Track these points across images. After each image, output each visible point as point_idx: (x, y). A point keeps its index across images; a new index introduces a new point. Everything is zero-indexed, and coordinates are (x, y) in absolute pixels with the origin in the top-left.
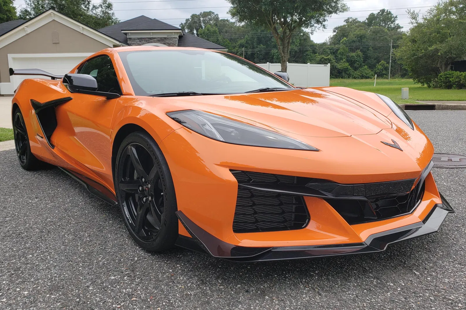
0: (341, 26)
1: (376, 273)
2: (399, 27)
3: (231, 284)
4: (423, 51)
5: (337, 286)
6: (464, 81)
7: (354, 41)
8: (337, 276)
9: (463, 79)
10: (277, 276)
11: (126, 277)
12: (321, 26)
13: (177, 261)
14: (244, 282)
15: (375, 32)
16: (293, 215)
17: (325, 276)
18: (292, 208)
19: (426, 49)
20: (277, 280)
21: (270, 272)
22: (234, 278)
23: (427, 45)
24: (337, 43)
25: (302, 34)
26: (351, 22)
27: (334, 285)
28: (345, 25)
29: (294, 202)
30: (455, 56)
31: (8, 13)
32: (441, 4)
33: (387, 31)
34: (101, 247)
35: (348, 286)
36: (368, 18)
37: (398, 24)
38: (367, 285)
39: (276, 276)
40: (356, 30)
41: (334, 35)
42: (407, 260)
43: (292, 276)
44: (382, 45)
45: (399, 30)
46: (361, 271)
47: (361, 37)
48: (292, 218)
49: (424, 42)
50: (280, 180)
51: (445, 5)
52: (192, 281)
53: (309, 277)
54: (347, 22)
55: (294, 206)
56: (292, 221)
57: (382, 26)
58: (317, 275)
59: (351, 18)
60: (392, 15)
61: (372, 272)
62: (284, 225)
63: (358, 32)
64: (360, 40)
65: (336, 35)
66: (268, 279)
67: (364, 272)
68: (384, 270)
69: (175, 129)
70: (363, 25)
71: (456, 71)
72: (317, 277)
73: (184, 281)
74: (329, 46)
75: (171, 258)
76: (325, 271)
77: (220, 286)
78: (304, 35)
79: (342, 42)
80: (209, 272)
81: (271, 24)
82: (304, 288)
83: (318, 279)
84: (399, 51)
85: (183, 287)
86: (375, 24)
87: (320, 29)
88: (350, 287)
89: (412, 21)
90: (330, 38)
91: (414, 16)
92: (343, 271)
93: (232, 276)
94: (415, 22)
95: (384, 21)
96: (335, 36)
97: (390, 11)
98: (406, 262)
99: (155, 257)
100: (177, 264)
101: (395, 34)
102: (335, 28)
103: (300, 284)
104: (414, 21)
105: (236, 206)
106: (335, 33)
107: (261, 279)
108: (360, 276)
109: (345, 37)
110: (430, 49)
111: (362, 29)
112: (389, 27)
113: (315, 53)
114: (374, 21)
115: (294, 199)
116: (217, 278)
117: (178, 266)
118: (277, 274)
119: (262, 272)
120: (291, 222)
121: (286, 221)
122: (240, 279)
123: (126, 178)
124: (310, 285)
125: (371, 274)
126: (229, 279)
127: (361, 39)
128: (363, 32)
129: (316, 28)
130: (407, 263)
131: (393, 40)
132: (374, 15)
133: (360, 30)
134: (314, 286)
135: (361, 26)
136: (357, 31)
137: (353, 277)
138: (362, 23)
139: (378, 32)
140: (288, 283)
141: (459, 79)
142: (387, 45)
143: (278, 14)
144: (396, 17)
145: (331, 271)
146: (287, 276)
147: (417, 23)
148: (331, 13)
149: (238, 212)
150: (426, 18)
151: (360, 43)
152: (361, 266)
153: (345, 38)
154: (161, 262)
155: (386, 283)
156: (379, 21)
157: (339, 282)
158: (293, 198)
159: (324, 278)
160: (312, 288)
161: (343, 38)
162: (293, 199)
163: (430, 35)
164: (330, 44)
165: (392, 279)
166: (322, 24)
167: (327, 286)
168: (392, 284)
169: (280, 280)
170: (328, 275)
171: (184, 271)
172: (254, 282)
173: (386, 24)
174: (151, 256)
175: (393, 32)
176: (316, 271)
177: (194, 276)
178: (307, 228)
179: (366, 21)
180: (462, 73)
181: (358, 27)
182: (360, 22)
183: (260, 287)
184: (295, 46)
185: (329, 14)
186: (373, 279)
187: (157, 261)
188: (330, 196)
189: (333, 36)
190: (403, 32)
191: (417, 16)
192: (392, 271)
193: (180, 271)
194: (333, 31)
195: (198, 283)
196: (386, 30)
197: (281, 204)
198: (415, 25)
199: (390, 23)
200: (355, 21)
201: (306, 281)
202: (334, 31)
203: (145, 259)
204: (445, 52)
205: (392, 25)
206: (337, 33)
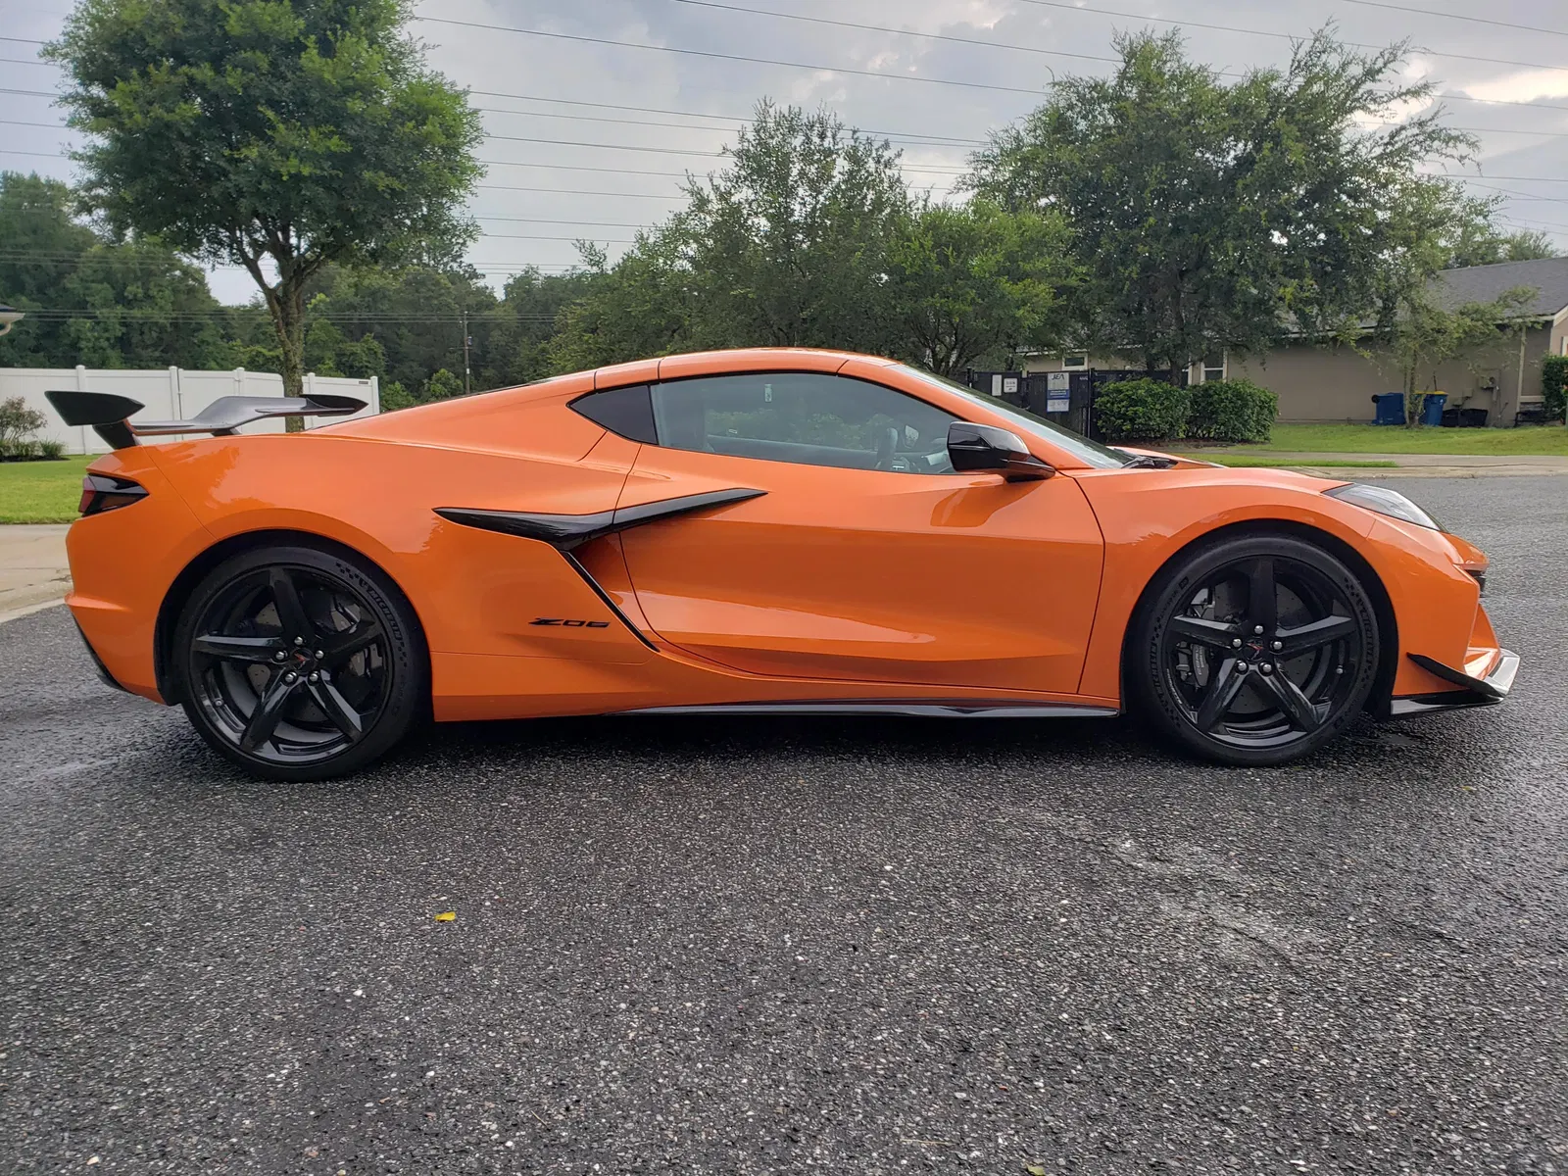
2: (474, 274)
7: (352, 307)
25: (178, 273)
33: (446, 282)
37: (470, 265)
44: (437, 322)
45: (475, 283)
47: (373, 295)
78: (184, 276)
79: (314, 309)
91: (595, 258)
101: (466, 294)
109: (323, 292)
112: (449, 272)
113: (229, 338)
127: (375, 303)
131: (466, 310)
139: (423, 283)
151: (370, 312)
153: (321, 296)
161: (315, 296)
191: (601, 260)
205: (455, 265)
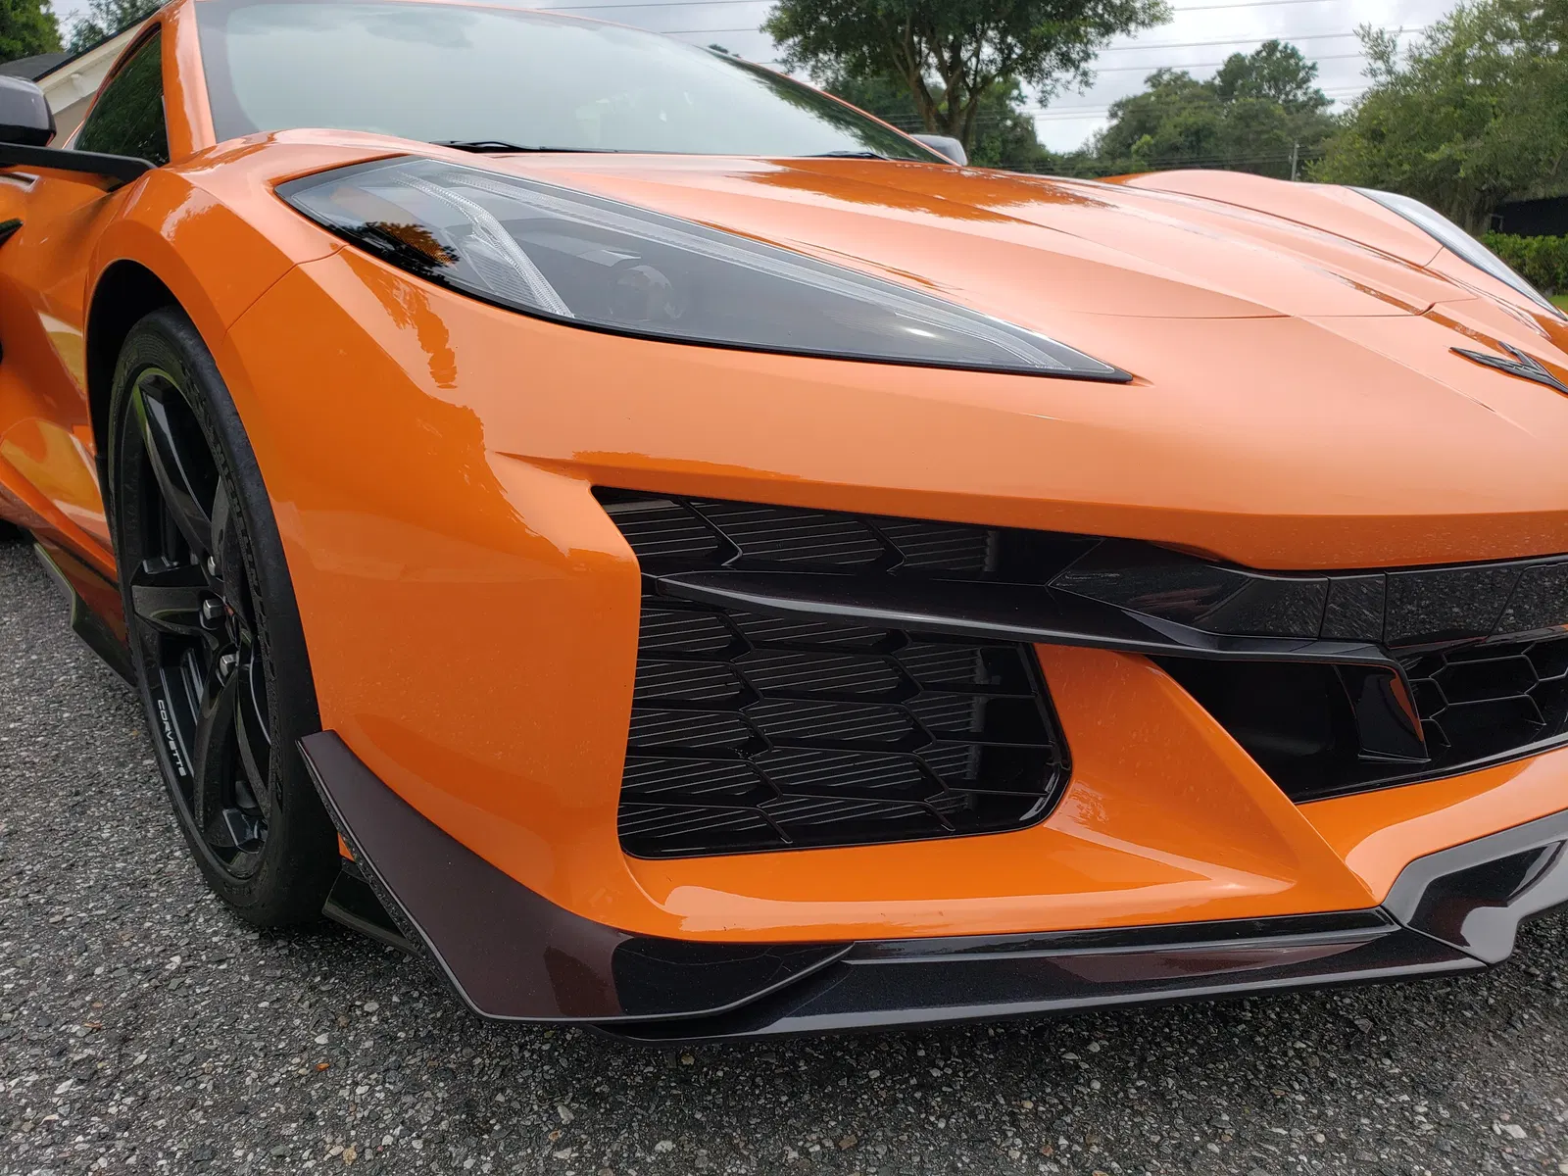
0: (1135, 99)
1: (1413, 1051)
2: (1319, 100)
3: (624, 1133)
4: (1406, 167)
5: (1216, 1149)
6: (1534, 268)
8: (1207, 1077)
9: (1534, 260)
10: (881, 1079)
11: (70, 1082)
12: (1074, 77)
13: (378, 975)
14: (698, 1116)
15: (1245, 118)
16: (973, 752)
17: (1140, 1078)
18: (969, 706)
19: (1417, 161)
20: (883, 1104)
21: (847, 1051)
22: (648, 1091)
23: (1421, 147)
24: (1122, 155)
25: (1009, 123)
26: (1168, 84)
27: (1197, 1139)
28: (1147, 96)
29: (979, 678)
30: (1508, 184)
31: (27, 36)
32: (1467, 11)
34: (33, 897)
35: (1277, 1145)
36: (1225, 70)
37: (1317, 92)
38: (1382, 1139)
39: (875, 1074)
40: (1184, 108)
41: (1111, 129)
42: (1557, 968)
43: (965, 1073)
44: (1264, 158)
45: (1320, 111)
46: (1331, 1042)
47: (1197, 133)
48: (965, 766)
49: (1412, 138)
50: (898, 548)
51: (1480, 12)
52: (411, 1112)
53: (1058, 1085)
54: (1153, 86)
55: (979, 701)
56: (967, 784)
57: (1266, 96)
58: (1098, 1065)
59: (1169, 70)
60: (1300, 60)
61: (1392, 1044)
62: (923, 808)
63: (1188, 118)
64: (1194, 143)
65: (1117, 127)
66: (830, 1097)
67: (1348, 1047)
68: (1450, 1035)
69: (296, 262)
70: (1206, 93)
71: (1509, 233)
72: (1097, 1085)
73: (366, 1113)
74: (1097, 164)
75: (351, 958)
76: (1140, 1039)
77: (559, 1146)
78: (1015, 125)
79: (1137, 152)
80: (522, 1047)
81: (907, 69)
82: (1029, 1159)
83: (1106, 1098)
84: (1327, 169)
85: (351, 1154)
86: (1245, 91)
87: (1070, 87)
88: (1290, 1152)
89: (1375, 66)
90: (1098, 136)
91: (1380, 49)
92: (1236, 1040)
93: (638, 1079)
94: (1383, 67)
95: (1275, 80)
96: (1115, 132)
97: (1293, 49)
98: (1553, 979)
99: (271, 952)
100: (369, 994)
101: (1307, 124)
102: (1115, 105)
103: (1004, 1134)
104: (1380, 64)
105: (636, 703)
106: (1115, 122)
107: (792, 1096)
108: (1332, 1075)
109: (1148, 133)
110: (1432, 156)
111: (1202, 108)
112: (1290, 101)
114: (1240, 82)
115: (980, 661)
116: (553, 1092)
117: (372, 1006)
118: (884, 1061)
119: (803, 1050)
120: (963, 793)
121: (929, 785)
122: (676, 1099)
123: (163, 558)
124: (1063, 1142)
125: (1388, 1062)
126: (620, 1098)
127: (1199, 141)
128: (1206, 116)
129: (1058, 85)
130: (1559, 985)
131: (1300, 144)
132: (1243, 59)
133: (1195, 108)
134: (1087, 1146)
135: (1198, 97)
136: (1185, 113)
137: (1297, 1087)
138: (1202, 86)
139: (1256, 117)
140: (942, 1125)
141: (1519, 261)
142: (1279, 160)
143: (932, 30)
144: (1313, 67)
145: (1168, 1038)
146: (936, 1073)
147: (1389, 72)
148: (1107, 29)
149: (644, 740)
150: (1421, 55)
151: (1193, 152)
152: (1324, 1004)
153: (1147, 138)
154: (294, 980)
155: (1483, 1120)
156: (1256, 79)
157: (1225, 1118)
158: (973, 653)
159: (1137, 1088)
160: (1076, 1166)
161: (1140, 138)
162: (973, 662)
163: (1432, 112)
164: (1099, 159)
165: (1509, 1092)
166: (1077, 68)
167: (1157, 1146)
168: (1517, 1132)
169: (896, 1101)
170: (1159, 1071)
171: (394, 1039)
172: (753, 1121)
173: (1279, 92)
174: (255, 947)
175: (1300, 118)
176: (1088, 1041)
177: (435, 1073)
178: (1051, 823)
179: (1217, 81)
180: (1529, 239)
181: (1190, 100)
182: (1195, 84)
183: (781, 1156)
184: (986, 160)
185: (1103, 35)
186: (1406, 1098)
187: (273, 979)
188: (1190, 642)
189: (1108, 131)
190: (1332, 116)
191: (1390, 49)
192: (1495, 1036)
193: (369, 1044)
194: (1107, 114)
195: (444, 1125)
196: (1279, 111)
197: (907, 688)
198: (1383, 78)
199: (1294, 86)
200: (1181, 82)
201: (1041, 1109)
202: (1113, 115)
203: (220, 962)
204: (1479, 171)
205: (1299, 93)
206: (1123, 119)
